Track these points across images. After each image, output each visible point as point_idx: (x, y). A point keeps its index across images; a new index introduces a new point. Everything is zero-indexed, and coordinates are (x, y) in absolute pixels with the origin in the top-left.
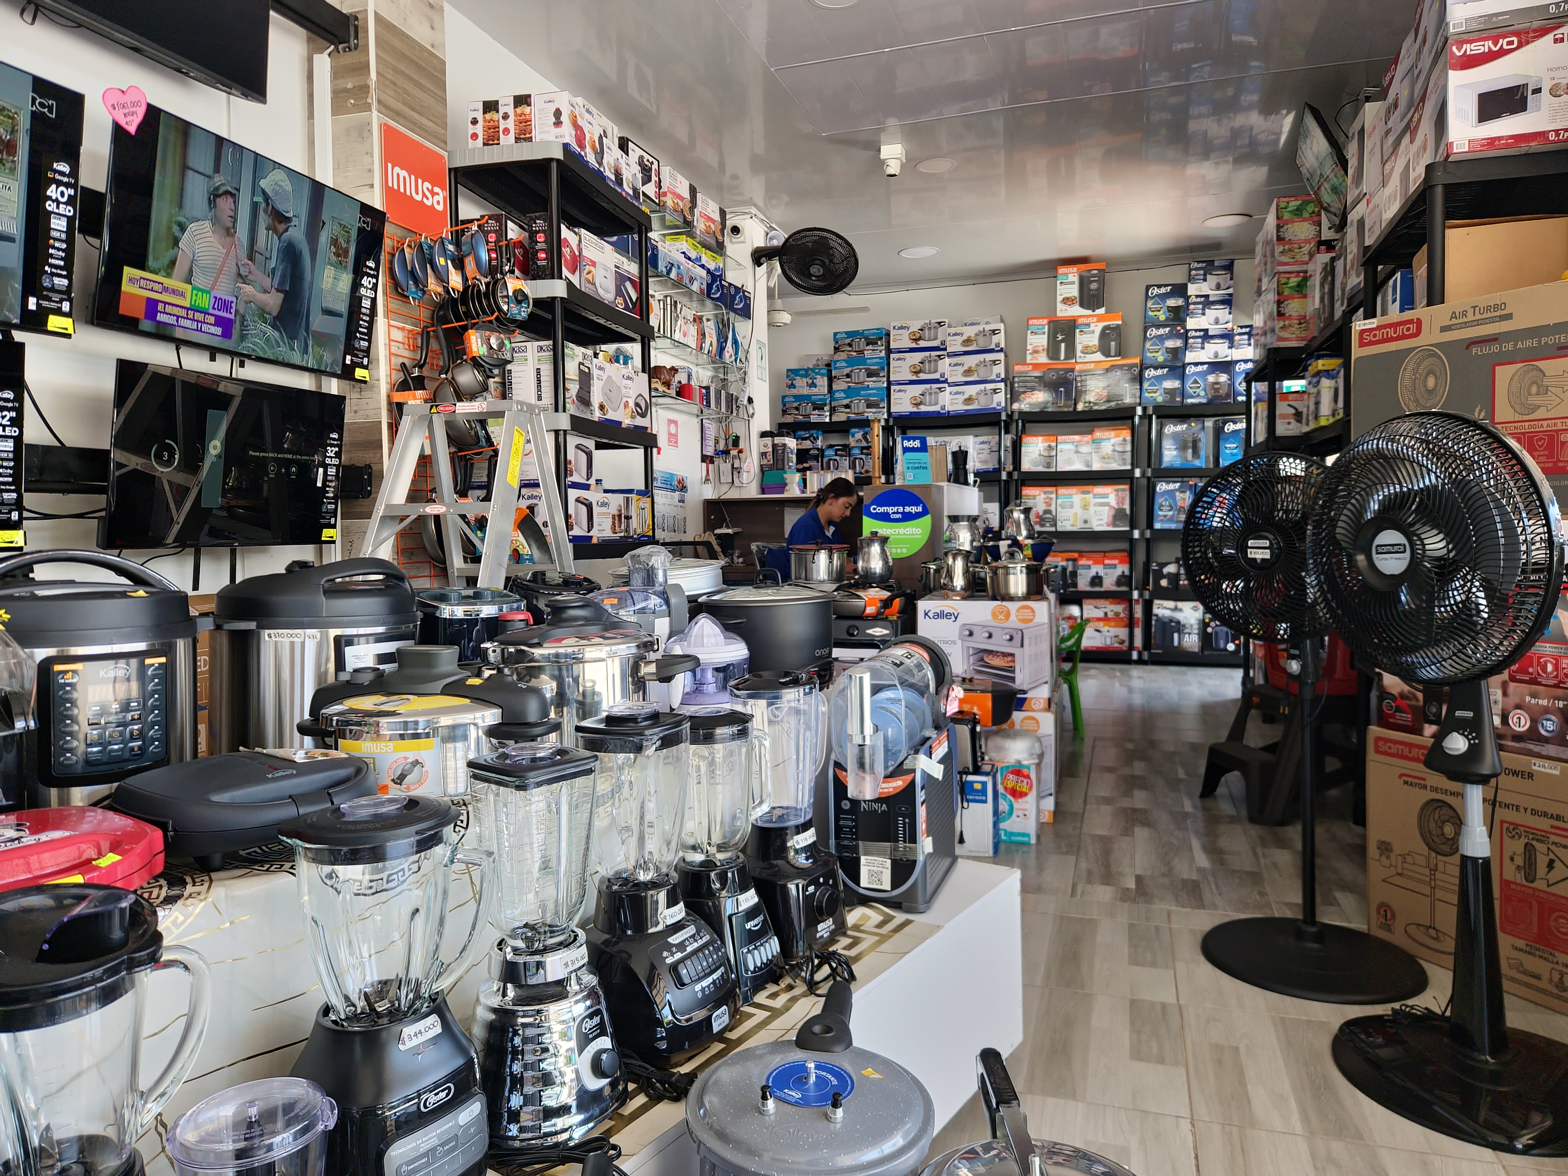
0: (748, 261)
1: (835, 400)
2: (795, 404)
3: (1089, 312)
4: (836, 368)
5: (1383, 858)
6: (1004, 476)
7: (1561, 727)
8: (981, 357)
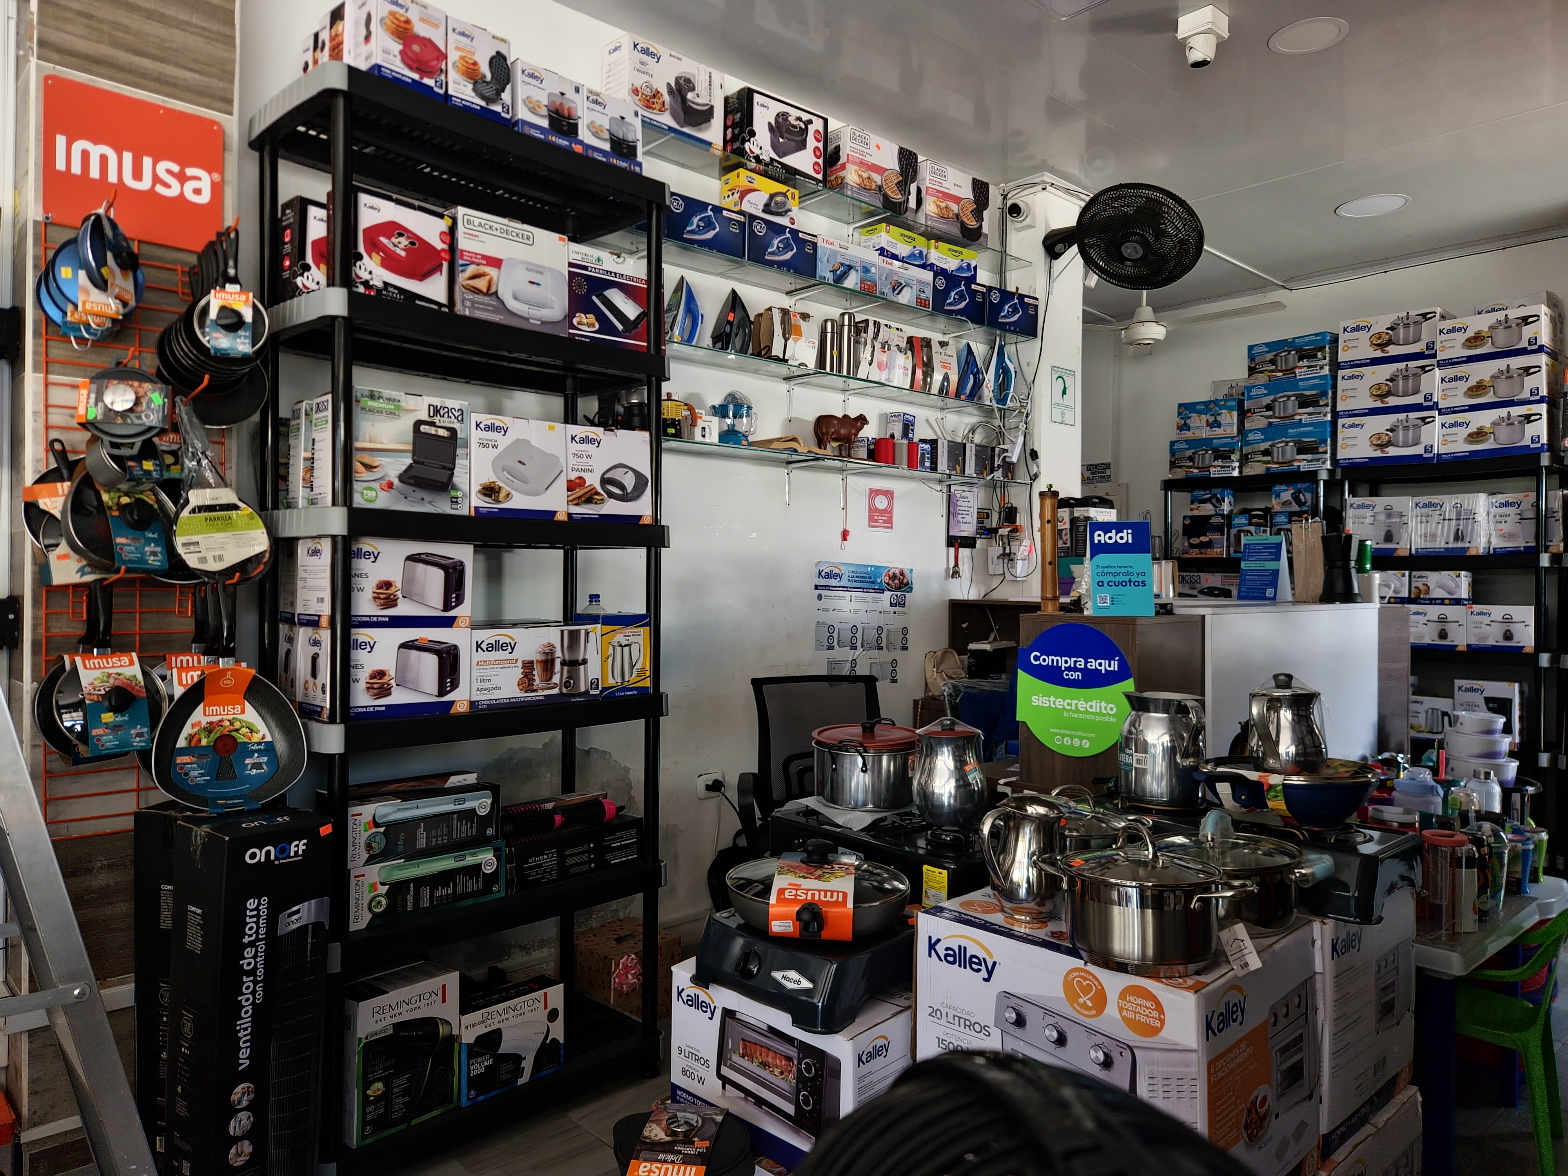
0: (1039, 253)
1: (1248, 443)
2: (1189, 453)
4: (1250, 398)
6: (1545, 560)
8: (1501, 364)
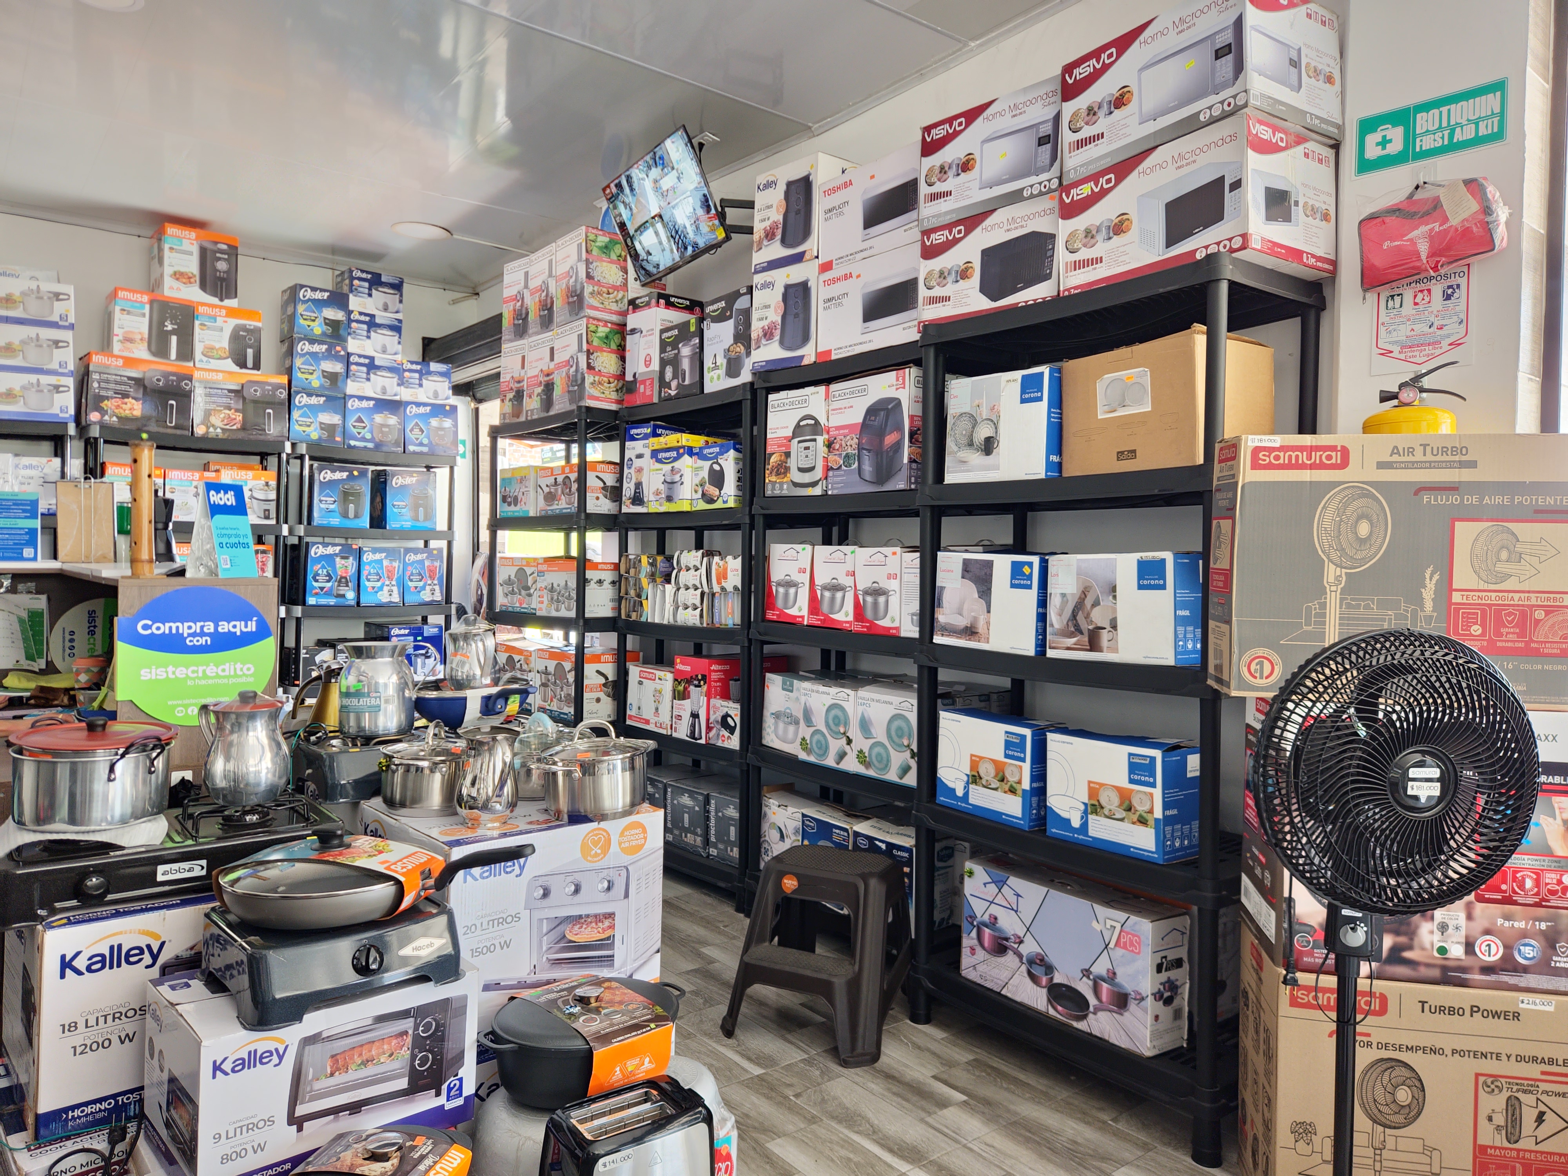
3: (215, 301)
5: (1301, 1145)
7: (1544, 953)
8: (31, 331)
